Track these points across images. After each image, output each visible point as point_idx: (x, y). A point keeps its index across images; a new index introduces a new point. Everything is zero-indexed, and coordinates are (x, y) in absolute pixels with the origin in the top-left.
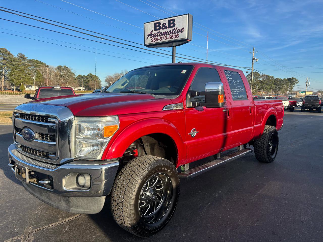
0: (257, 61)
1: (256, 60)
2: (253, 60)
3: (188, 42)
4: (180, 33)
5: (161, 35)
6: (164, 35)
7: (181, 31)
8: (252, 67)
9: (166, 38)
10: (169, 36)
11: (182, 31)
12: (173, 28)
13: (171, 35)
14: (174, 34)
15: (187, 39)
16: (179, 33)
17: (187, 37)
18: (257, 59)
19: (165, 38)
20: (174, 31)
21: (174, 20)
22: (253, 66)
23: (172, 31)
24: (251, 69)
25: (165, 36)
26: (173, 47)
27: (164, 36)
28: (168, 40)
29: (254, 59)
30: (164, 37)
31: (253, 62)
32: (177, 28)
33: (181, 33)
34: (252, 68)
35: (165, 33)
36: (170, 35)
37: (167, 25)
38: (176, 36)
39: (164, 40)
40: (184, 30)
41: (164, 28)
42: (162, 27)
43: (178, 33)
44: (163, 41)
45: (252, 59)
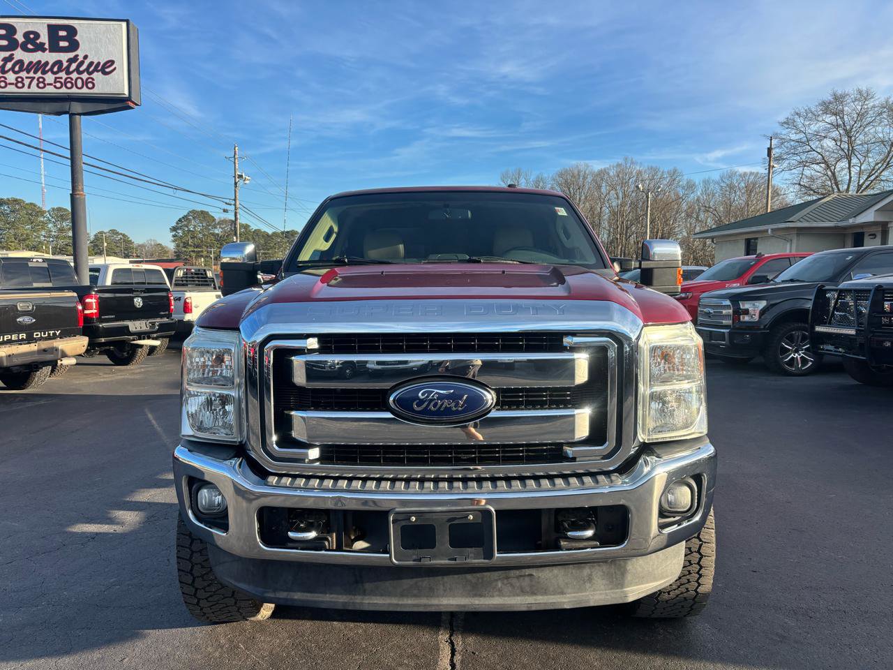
0: (247, 182)
1: (245, 180)
2: (237, 180)
3: (131, 108)
4: (97, 76)
5: (21, 70)
6: (35, 73)
7: (106, 68)
8: (235, 197)
9: (42, 83)
10: (56, 78)
11: (107, 70)
12: (71, 55)
13: (63, 75)
14: (75, 75)
15: (129, 99)
16: (95, 73)
17: (126, 92)
18: (247, 177)
19: (39, 82)
20: (74, 66)
21: (72, 31)
22: (237, 194)
23: (65, 64)
24: (233, 202)
25: (37, 76)
26: (72, 115)
27: (31, 74)
28: (50, 90)
29: (240, 176)
30: (33, 78)
31: (236, 183)
32: (86, 57)
33: (104, 76)
34: (235, 200)
35: (39, 67)
36: (57, 76)
37: (44, 38)
38: (85, 83)
39: (34, 89)
40: (115, 69)
41: (30, 46)
42: (23, 42)
43: (90, 73)
44: (30, 91)
45: (235, 177)
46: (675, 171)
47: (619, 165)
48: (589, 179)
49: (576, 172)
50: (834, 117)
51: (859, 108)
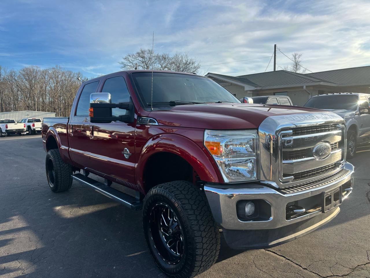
46: (79, 73)
47: (54, 68)
48: (39, 74)
49: (32, 70)
50: (142, 59)
51: (149, 56)
